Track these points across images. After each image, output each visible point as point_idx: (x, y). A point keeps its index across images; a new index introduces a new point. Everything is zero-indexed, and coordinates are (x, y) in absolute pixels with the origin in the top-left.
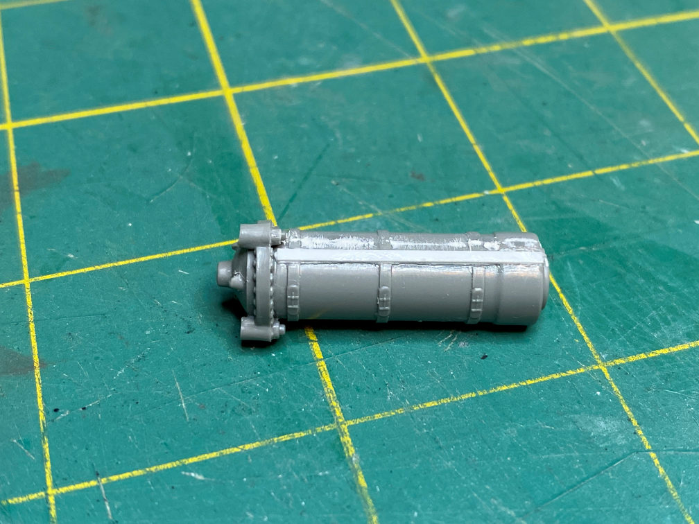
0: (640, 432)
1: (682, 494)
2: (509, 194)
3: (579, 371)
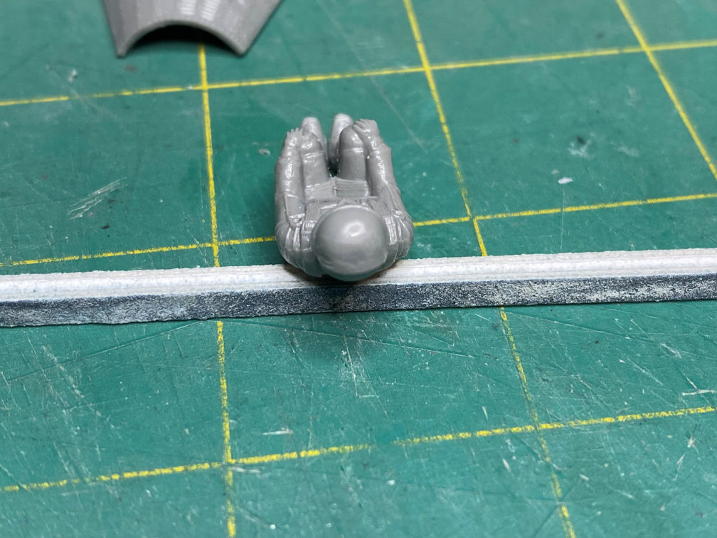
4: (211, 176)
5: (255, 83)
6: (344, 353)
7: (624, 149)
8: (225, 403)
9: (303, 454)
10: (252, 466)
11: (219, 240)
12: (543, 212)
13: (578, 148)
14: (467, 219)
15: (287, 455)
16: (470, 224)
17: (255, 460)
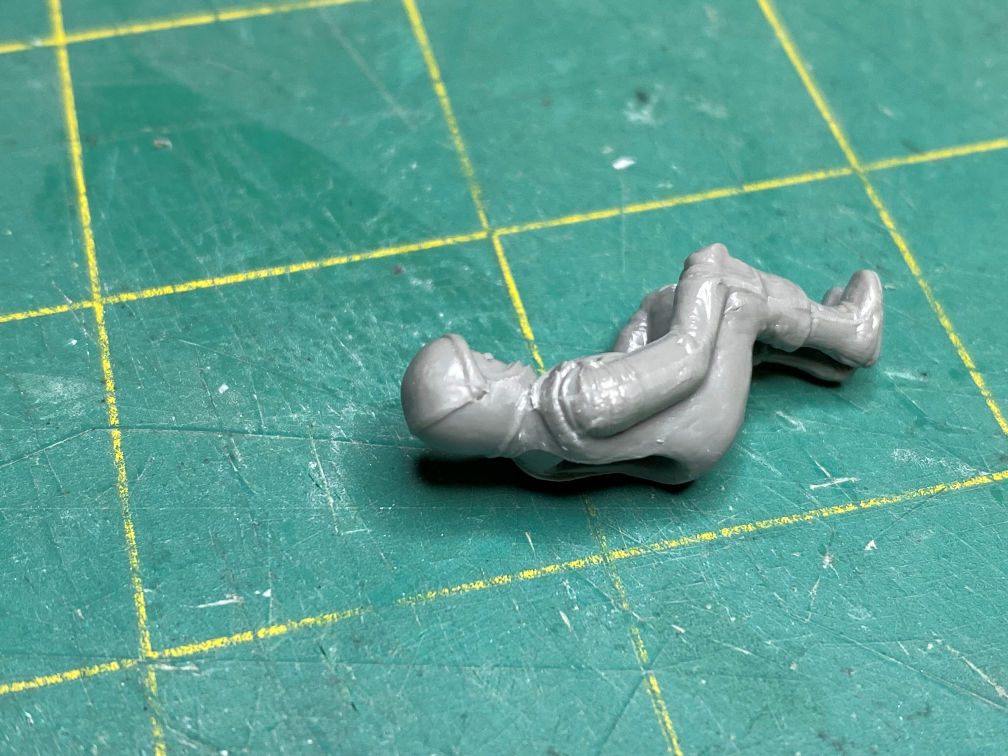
0: (112, 400)
1: (133, 492)
2: (70, 47)
3: (59, 309)
4: (82, 188)
5: (139, 29)
6: (313, 466)
7: (705, 107)
8: (135, 562)
9: (261, 634)
10: (183, 659)
11: (103, 294)
12: (595, 216)
13: (638, 109)
14: (481, 235)
15: (237, 638)
16: (488, 243)
17: (189, 650)
